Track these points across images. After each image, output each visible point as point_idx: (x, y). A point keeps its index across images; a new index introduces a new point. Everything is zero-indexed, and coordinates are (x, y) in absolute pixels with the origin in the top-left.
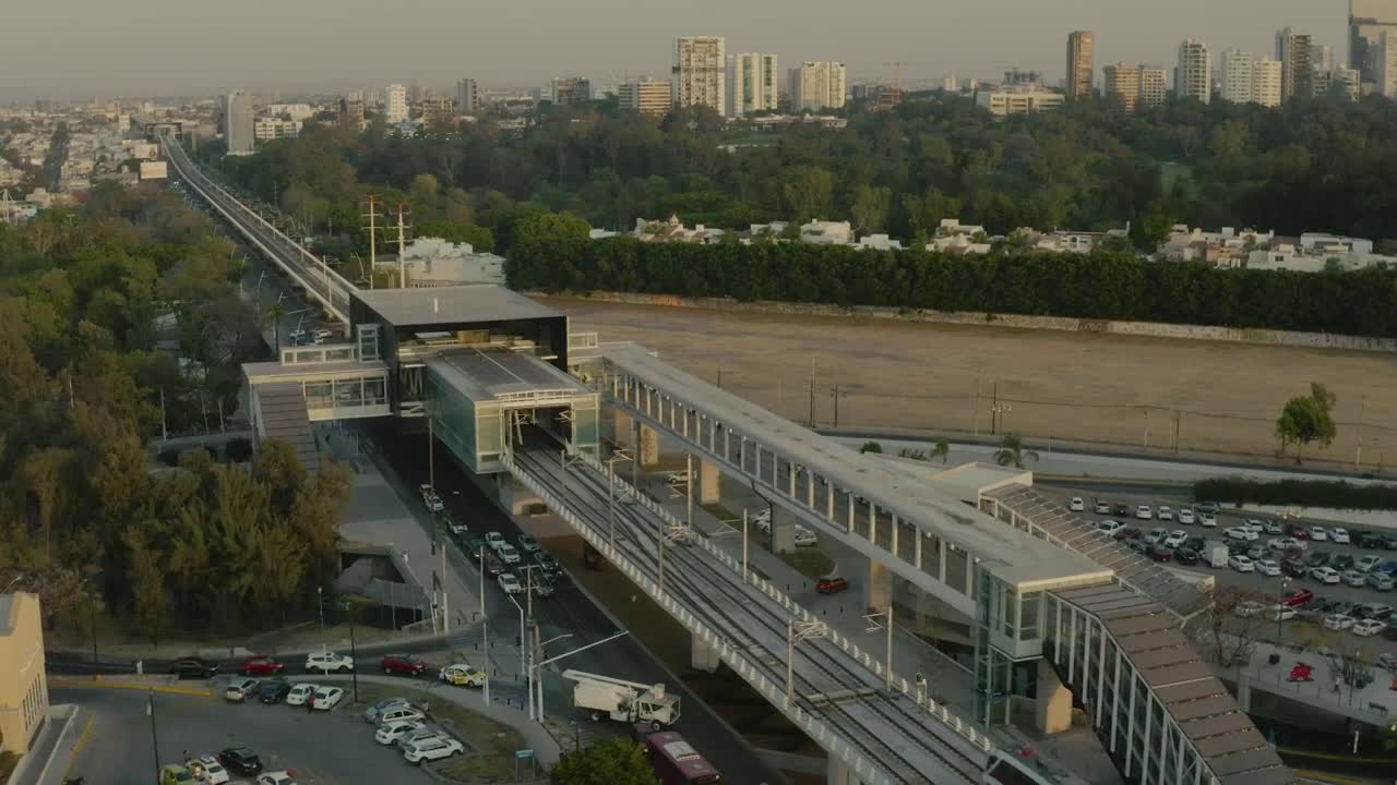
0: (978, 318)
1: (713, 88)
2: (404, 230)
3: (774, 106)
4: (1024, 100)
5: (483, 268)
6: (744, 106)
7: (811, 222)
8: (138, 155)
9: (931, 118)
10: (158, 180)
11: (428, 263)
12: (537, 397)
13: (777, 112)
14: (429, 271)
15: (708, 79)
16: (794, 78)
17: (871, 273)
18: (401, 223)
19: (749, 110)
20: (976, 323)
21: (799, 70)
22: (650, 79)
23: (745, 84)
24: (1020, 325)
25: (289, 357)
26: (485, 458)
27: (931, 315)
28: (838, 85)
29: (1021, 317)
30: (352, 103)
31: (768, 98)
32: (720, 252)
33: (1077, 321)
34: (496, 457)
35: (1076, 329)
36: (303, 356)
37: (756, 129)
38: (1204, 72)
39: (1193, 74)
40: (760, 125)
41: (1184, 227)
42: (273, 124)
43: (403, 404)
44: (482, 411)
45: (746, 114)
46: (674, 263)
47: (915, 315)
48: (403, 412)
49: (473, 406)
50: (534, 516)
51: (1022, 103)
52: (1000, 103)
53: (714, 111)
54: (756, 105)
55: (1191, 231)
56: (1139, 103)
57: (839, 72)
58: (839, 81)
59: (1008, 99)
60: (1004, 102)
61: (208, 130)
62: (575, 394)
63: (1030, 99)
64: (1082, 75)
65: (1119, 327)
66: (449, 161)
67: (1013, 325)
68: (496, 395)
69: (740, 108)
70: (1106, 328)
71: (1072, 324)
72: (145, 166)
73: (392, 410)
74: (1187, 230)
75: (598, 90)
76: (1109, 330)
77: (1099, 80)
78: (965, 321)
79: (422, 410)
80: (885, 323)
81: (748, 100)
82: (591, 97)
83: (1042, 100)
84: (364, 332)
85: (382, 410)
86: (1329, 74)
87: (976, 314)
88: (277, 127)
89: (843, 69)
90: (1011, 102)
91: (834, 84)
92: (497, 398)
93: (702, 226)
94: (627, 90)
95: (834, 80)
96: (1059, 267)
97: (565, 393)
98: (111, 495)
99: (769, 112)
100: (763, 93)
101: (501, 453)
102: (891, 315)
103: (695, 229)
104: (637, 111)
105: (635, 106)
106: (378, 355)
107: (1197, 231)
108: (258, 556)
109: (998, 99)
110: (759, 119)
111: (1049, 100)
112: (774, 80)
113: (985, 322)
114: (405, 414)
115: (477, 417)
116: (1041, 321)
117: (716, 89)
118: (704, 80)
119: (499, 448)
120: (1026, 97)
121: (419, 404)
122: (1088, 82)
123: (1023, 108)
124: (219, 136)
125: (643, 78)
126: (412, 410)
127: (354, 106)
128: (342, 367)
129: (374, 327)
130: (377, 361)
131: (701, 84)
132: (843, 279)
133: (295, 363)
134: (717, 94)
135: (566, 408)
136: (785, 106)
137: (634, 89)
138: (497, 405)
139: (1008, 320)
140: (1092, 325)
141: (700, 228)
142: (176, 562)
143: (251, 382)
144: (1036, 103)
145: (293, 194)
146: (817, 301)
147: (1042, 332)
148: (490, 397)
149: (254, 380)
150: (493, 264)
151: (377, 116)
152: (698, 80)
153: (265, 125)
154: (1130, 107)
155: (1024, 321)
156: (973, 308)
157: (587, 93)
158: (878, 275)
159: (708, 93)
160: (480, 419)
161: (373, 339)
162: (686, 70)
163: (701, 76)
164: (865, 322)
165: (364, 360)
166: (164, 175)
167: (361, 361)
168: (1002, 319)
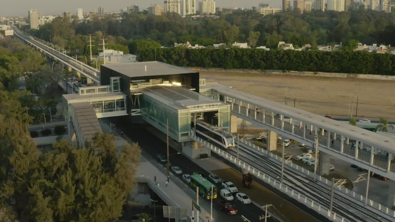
0: (311, 74)
1: (177, 8)
2: (105, 45)
3: (195, 13)
4: (270, 10)
5: (129, 59)
6: (186, 13)
7: (234, 43)
8: (3, 29)
9: (246, 15)
10: (10, 36)
11: (110, 57)
12: (204, 107)
13: (196, 15)
14: (110, 60)
15: (175, 5)
16: (201, 5)
17: (274, 57)
18: (104, 43)
19: (188, 14)
20: (309, 75)
21: (202, 2)
22: (158, 5)
23: (186, 7)
24: (326, 76)
25: (82, 91)
26: (183, 135)
27: (293, 73)
28: (213, 7)
29: (326, 73)
30: (67, 13)
31: (193, 11)
32: (218, 52)
33: (346, 75)
34: (187, 134)
35: (346, 77)
36: (88, 91)
37: (191, 19)
38: (323, 2)
39: (319, 3)
40: (193, 18)
41: (360, 44)
42: (43, 20)
43: (132, 110)
44: (182, 114)
45: (187, 15)
46: (200, 55)
47: (287, 73)
48: (132, 113)
49: (178, 111)
50: (202, 159)
51: (270, 11)
52: (264, 11)
53: (177, 14)
54: (189, 13)
55: (363, 45)
56: (304, 11)
57: (213, 3)
58: (213, 6)
59: (266, 10)
60: (265, 11)
61: (24, 23)
62: (220, 105)
63: (272, 10)
64: (287, 3)
65: (361, 76)
66: (104, 28)
67: (323, 76)
68: (187, 107)
69: (185, 13)
70: (357, 77)
71: (345, 75)
72: (6, 32)
73: (128, 112)
74: (362, 45)
75: (141, 9)
76: (358, 78)
77: (292, 5)
78: (306, 75)
79: (139, 112)
80: (277, 75)
81: (187, 11)
82: (139, 11)
83: (276, 10)
84: (114, 80)
85: (123, 113)
86: (358, 3)
87: (310, 72)
88: (45, 21)
89: (214, 2)
90: (267, 11)
91: (212, 6)
92: (187, 108)
93: (197, 45)
94: (151, 8)
95: (212, 5)
96: (343, 56)
97: (216, 105)
98: (20, 166)
99: (194, 15)
100: (192, 9)
101: (189, 132)
102: (279, 73)
103: (195, 46)
104: (154, 14)
105: (153, 13)
106: (120, 90)
107: (365, 45)
108: (103, 199)
109: (263, 10)
110: (193, 16)
111: (278, 11)
112: (195, 5)
113: (313, 75)
114: (133, 114)
115: (179, 117)
116: (333, 75)
117: (178, 8)
118: (174, 5)
119: (188, 131)
120: (271, 9)
121: (139, 110)
122: (289, 5)
123: (270, 13)
124: (27, 24)
125: (156, 5)
126: (136, 112)
127: (68, 14)
128: (105, 96)
129: (118, 78)
130: (119, 92)
131: (173, 6)
132: (263, 60)
133: (85, 94)
134: (178, 9)
135: (217, 112)
136: (198, 13)
137: (153, 8)
138: (188, 111)
139: (321, 74)
140: (352, 75)
141: (197, 46)
142: (61, 204)
143: (68, 103)
144: (274, 12)
145: (55, 38)
146: (253, 68)
147: (335, 78)
148: (184, 108)
149: (70, 102)
150: (132, 57)
151: (75, 17)
152: (172, 5)
153: (41, 21)
154: (302, 13)
155: (327, 75)
156: (310, 70)
157: (138, 10)
158: (277, 58)
159: (175, 9)
160: (180, 117)
161: (117, 83)
162: (168, 2)
163: (173, 4)
164: (270, 76)
165: (114, 92)
166: (12, 34)
167: (113, 93)
168: (319, 74)
